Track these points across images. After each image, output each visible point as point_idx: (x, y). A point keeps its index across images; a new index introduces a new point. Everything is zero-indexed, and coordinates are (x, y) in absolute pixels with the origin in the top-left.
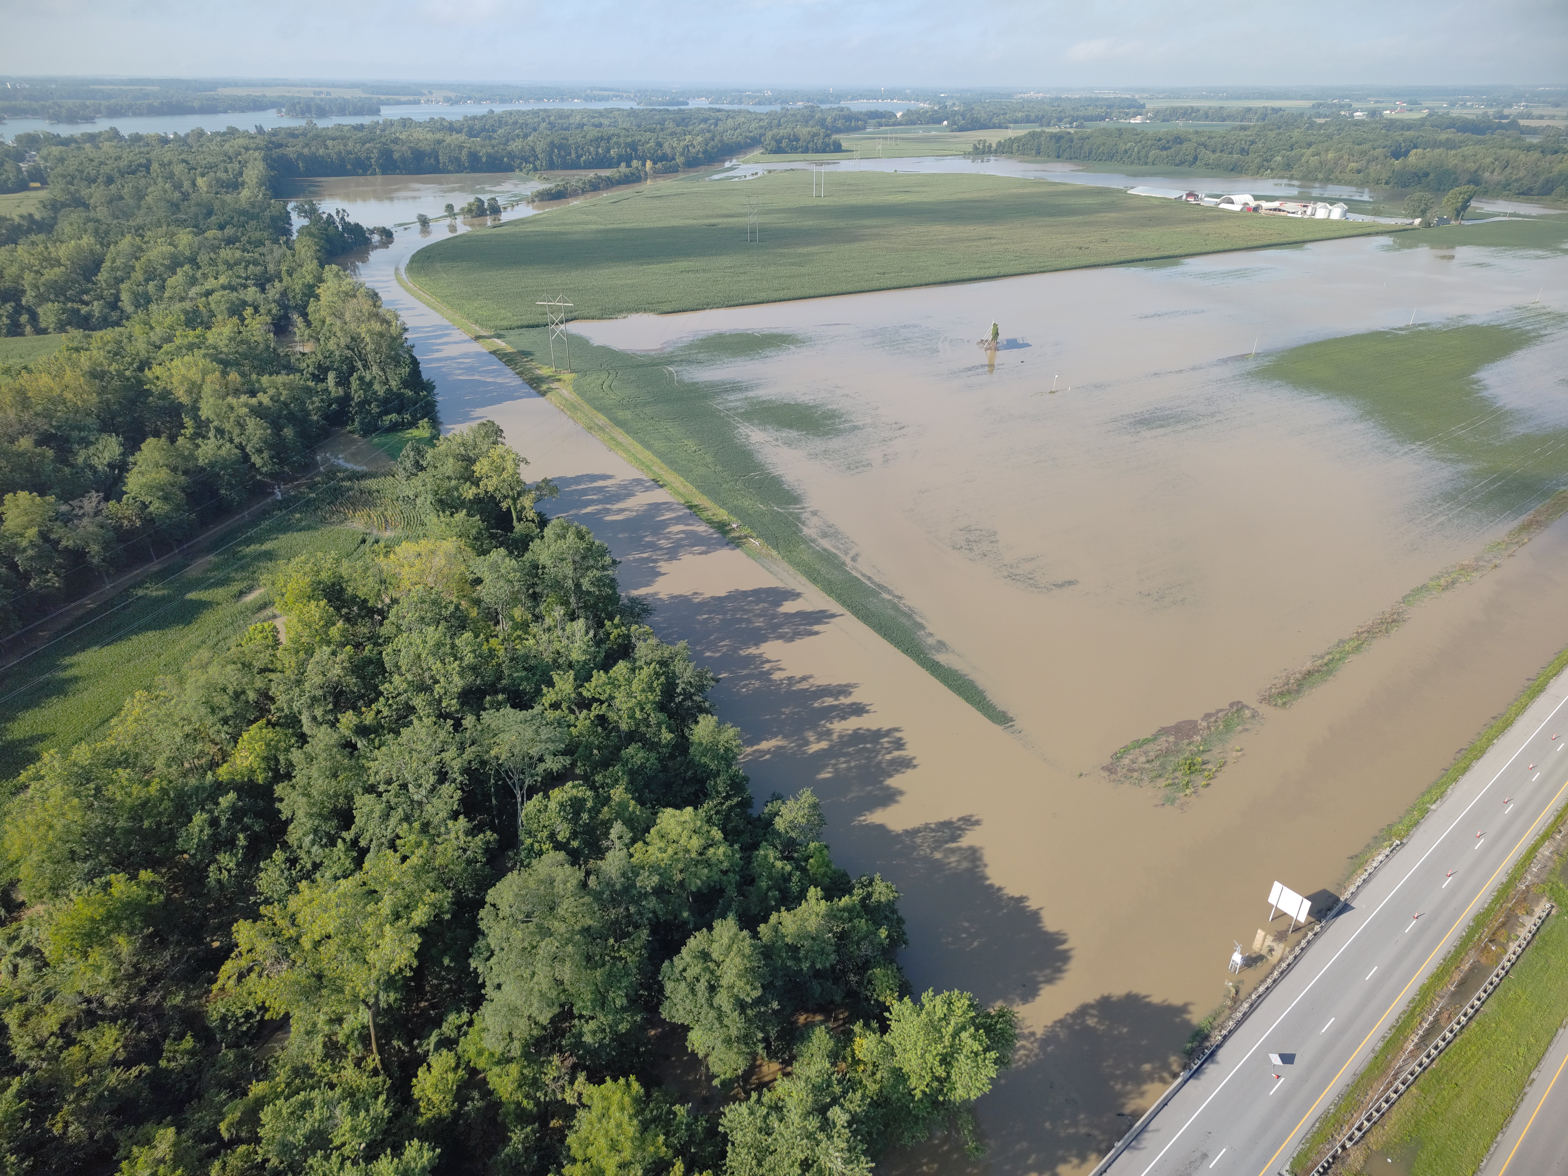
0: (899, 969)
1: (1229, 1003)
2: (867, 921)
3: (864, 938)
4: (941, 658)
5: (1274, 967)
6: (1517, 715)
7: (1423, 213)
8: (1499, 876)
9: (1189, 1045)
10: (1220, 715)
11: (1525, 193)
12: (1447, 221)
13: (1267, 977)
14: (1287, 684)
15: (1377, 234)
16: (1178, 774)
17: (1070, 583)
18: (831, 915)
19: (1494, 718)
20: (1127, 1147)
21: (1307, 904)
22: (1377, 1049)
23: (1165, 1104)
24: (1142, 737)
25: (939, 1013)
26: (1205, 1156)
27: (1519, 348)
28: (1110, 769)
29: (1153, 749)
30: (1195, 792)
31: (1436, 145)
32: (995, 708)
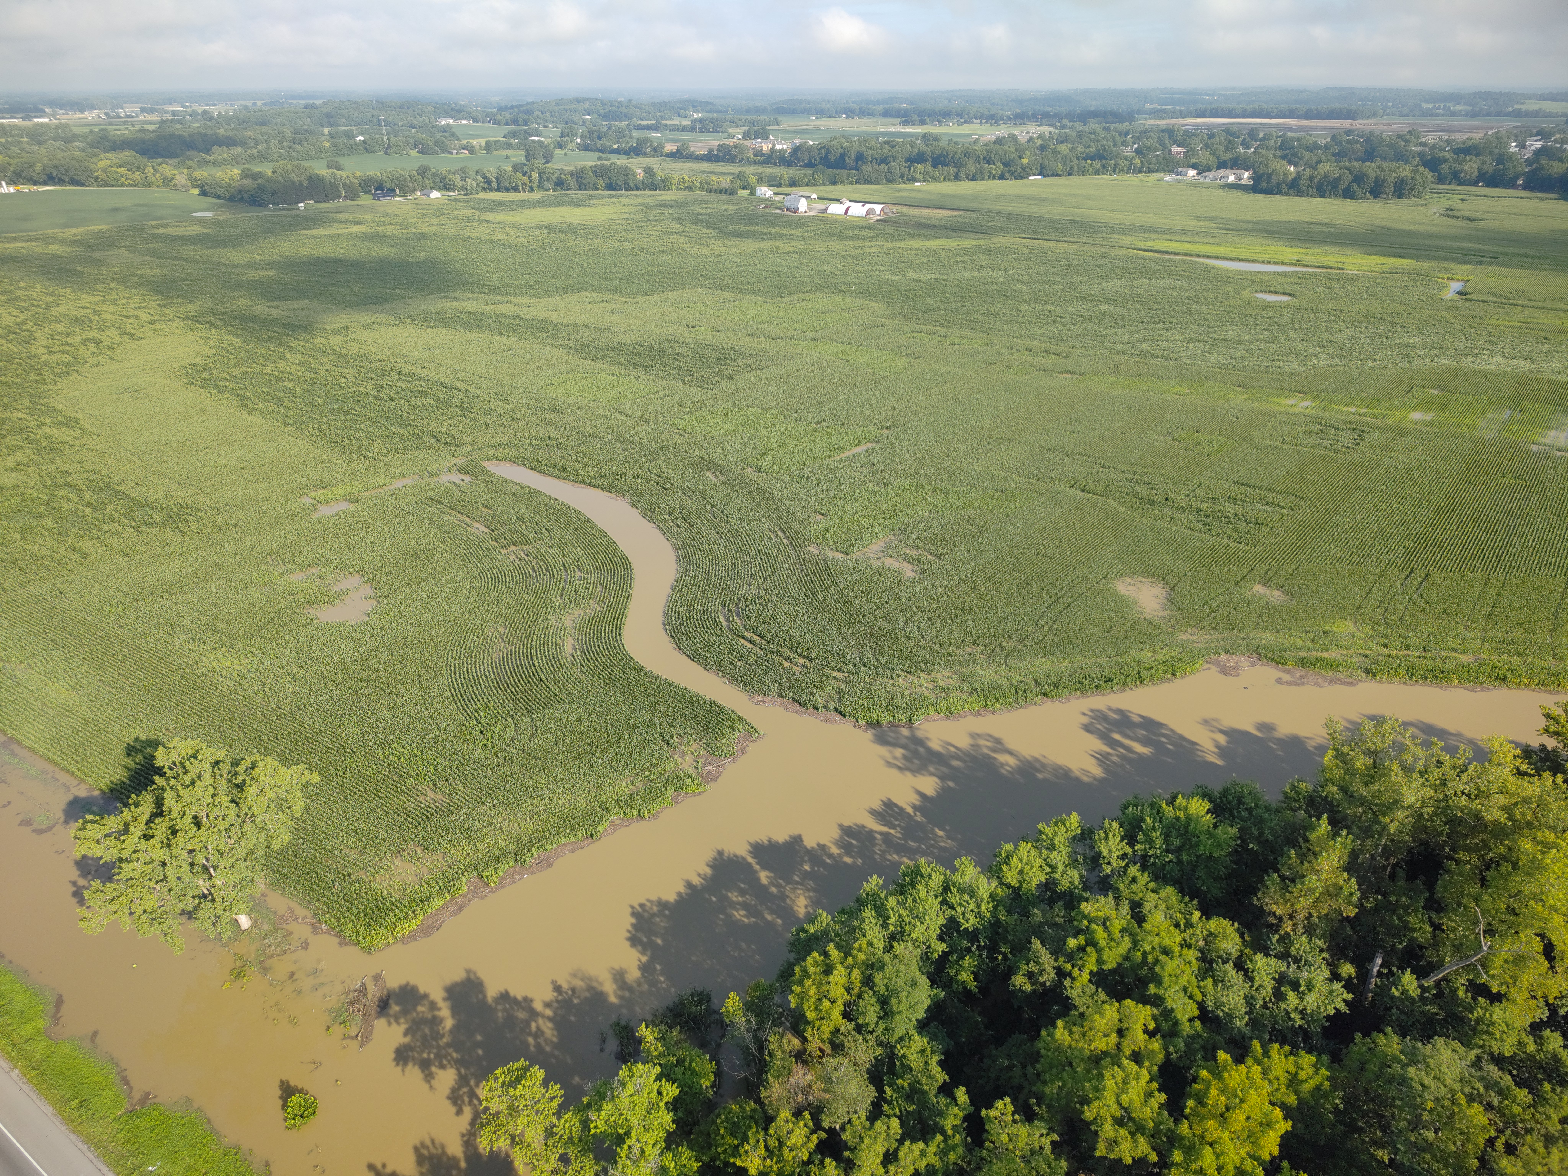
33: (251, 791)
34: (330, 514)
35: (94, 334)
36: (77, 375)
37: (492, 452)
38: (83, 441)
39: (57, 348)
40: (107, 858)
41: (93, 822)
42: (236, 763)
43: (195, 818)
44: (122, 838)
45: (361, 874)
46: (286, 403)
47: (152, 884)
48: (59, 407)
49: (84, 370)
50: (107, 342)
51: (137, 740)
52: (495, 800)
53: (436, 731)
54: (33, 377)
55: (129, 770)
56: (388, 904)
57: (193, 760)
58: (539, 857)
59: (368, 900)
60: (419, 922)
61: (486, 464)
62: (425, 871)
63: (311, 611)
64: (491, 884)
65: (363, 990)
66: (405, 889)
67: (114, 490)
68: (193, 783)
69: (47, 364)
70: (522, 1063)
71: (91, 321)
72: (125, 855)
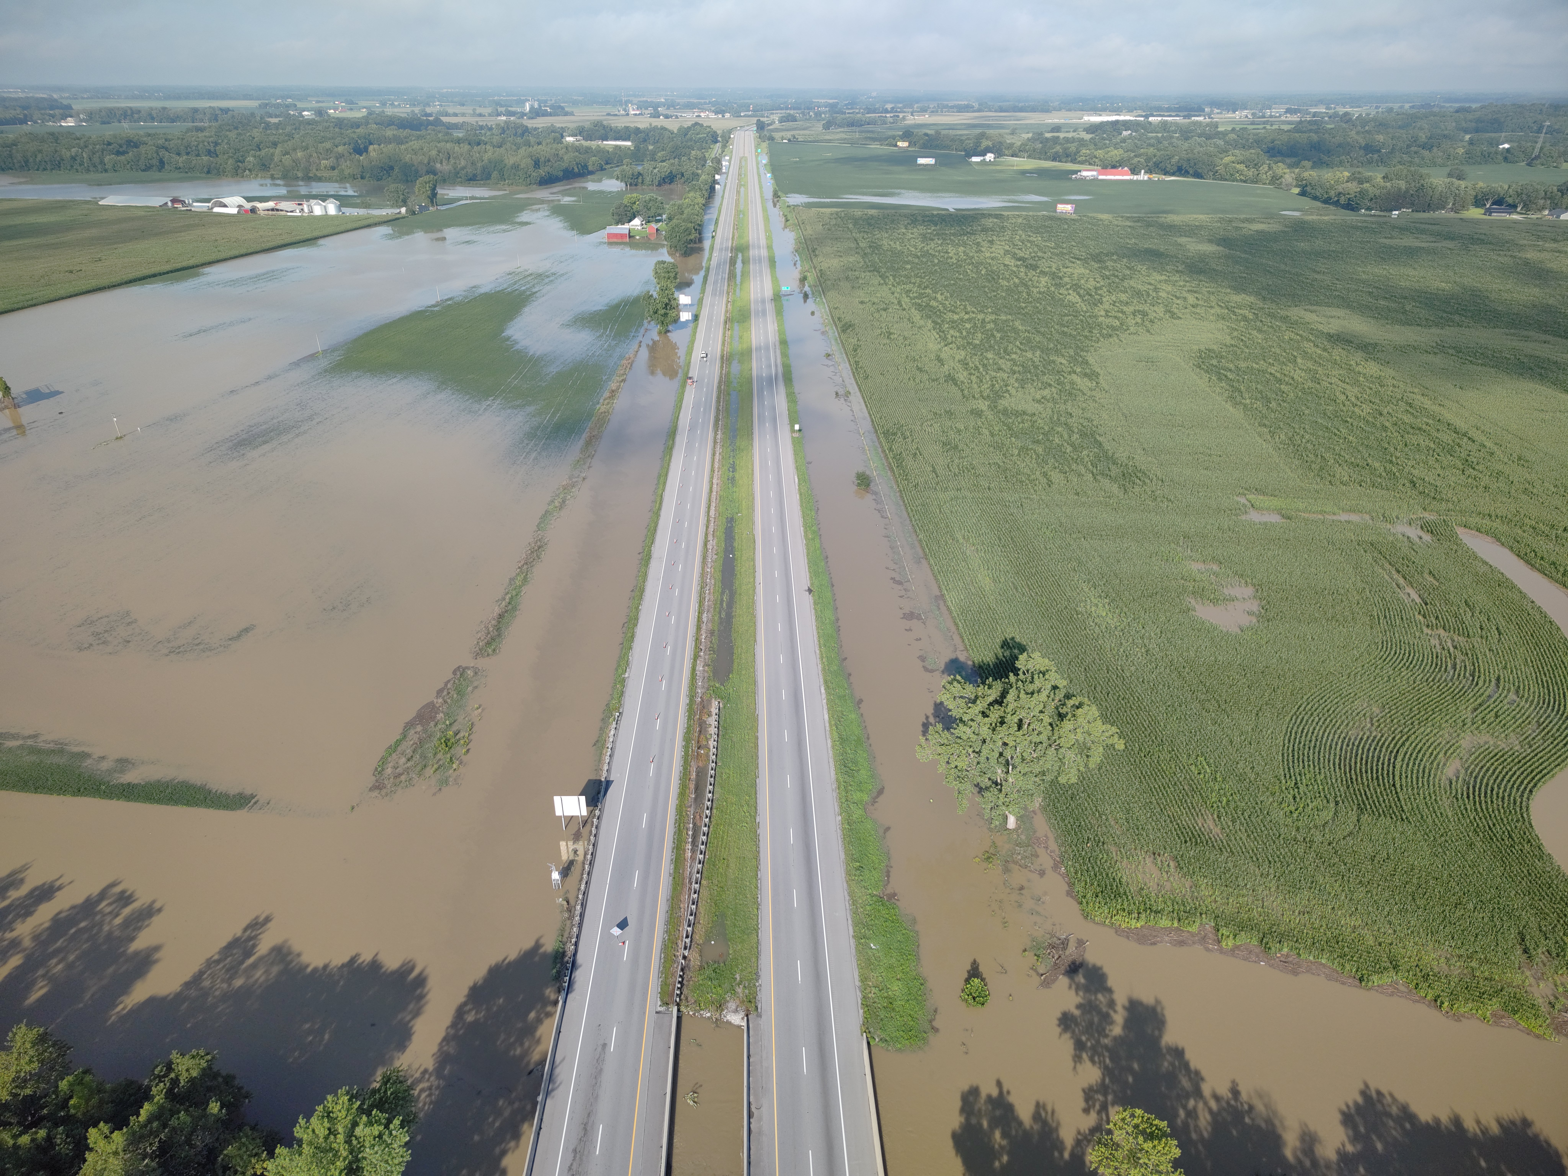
0: (253, 1128)
1: (566, 915)
2: (186, 1111)
3: (194, 1130)
4: (131, 777)
5: (584, 863)
6: (644, 582)
7: (405, 203)
8: (683, 701)
9: (555, 971)
10: (449, 686)
11: (472, 180)
12: (426, 208)
13: (582, 874)
14: (489, 633)
15: (376, 224)
16: (440, 756)
17: (246, 630)
18: (134, 1141)
19: (632, 591)
20: (547, 1094)
21: (583, 799)
22: (672, 871)
23: (559, 1032)
24: (392, 741)
25: (322, 1132)
26: (605, 1046)
27: (525, 306)
28: (378, 787)
29: (407, 747)
30: (461, 763)
31: (388, 141)
32: (227, 796)
33: (1068, 725)
34: (1257, 521)
35: (1146, 308)
36: (1115, 339)
37: (1474, 520)
38: (1094, 393)
39: (1113, 314)
40: (954, 713)
41: (959, 682)
42: (1068, 696)
43: (1021, 720)
44: (970, 705)
45: (1113, 849)
46: (1273, 405)
47: (970, 750)
48: (1091, 360)
49: (1123, 336)
50: (1152, 315)
51: (1013, 639)
52: (1271, 871)
53: (1248, 770)
54: (1086, 333)
55: (997, 658)
56: (1121, 890)
57: (1041, 675)
58: (1287, 956)
59: (1107, 875)
60: (1139, 925)
61: (1460, 531)
62: (1168, 886)
63: (1193, 601)
64: (1224, 944)
65: (1065, 944)
66: (1142, 889)
67: (1095, 439)
68: (1032, 693)
69: (1100, 325)
70: (1163, 1124)
71: (1148, 295)
72: (965, 718)
